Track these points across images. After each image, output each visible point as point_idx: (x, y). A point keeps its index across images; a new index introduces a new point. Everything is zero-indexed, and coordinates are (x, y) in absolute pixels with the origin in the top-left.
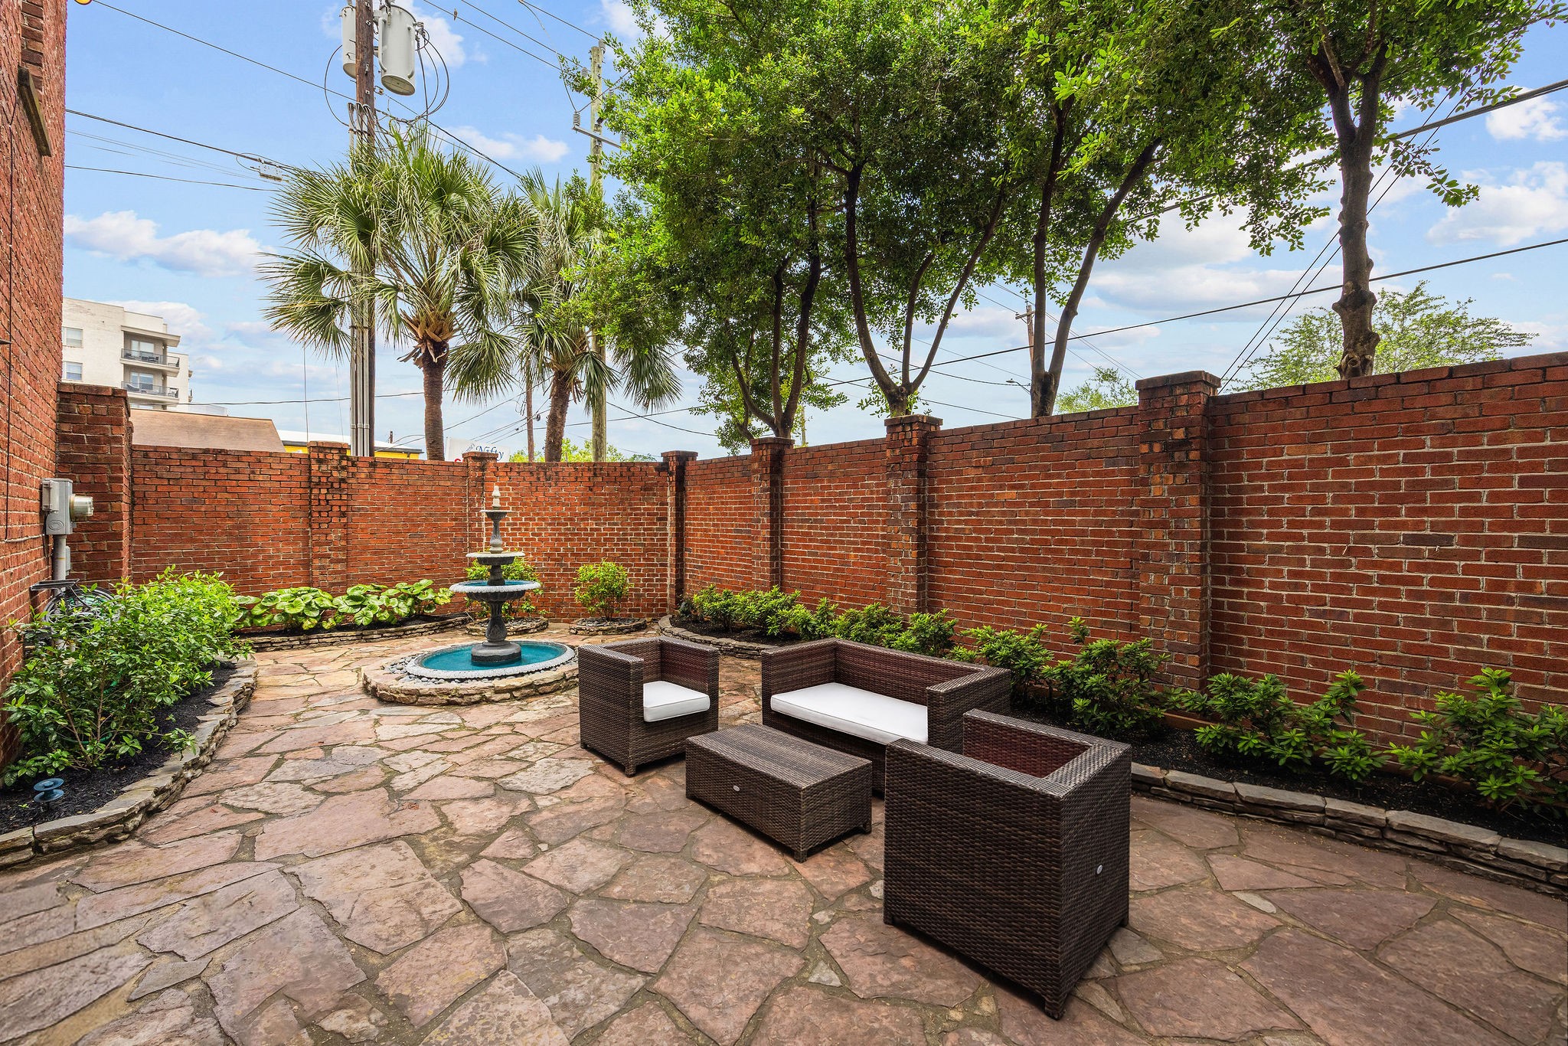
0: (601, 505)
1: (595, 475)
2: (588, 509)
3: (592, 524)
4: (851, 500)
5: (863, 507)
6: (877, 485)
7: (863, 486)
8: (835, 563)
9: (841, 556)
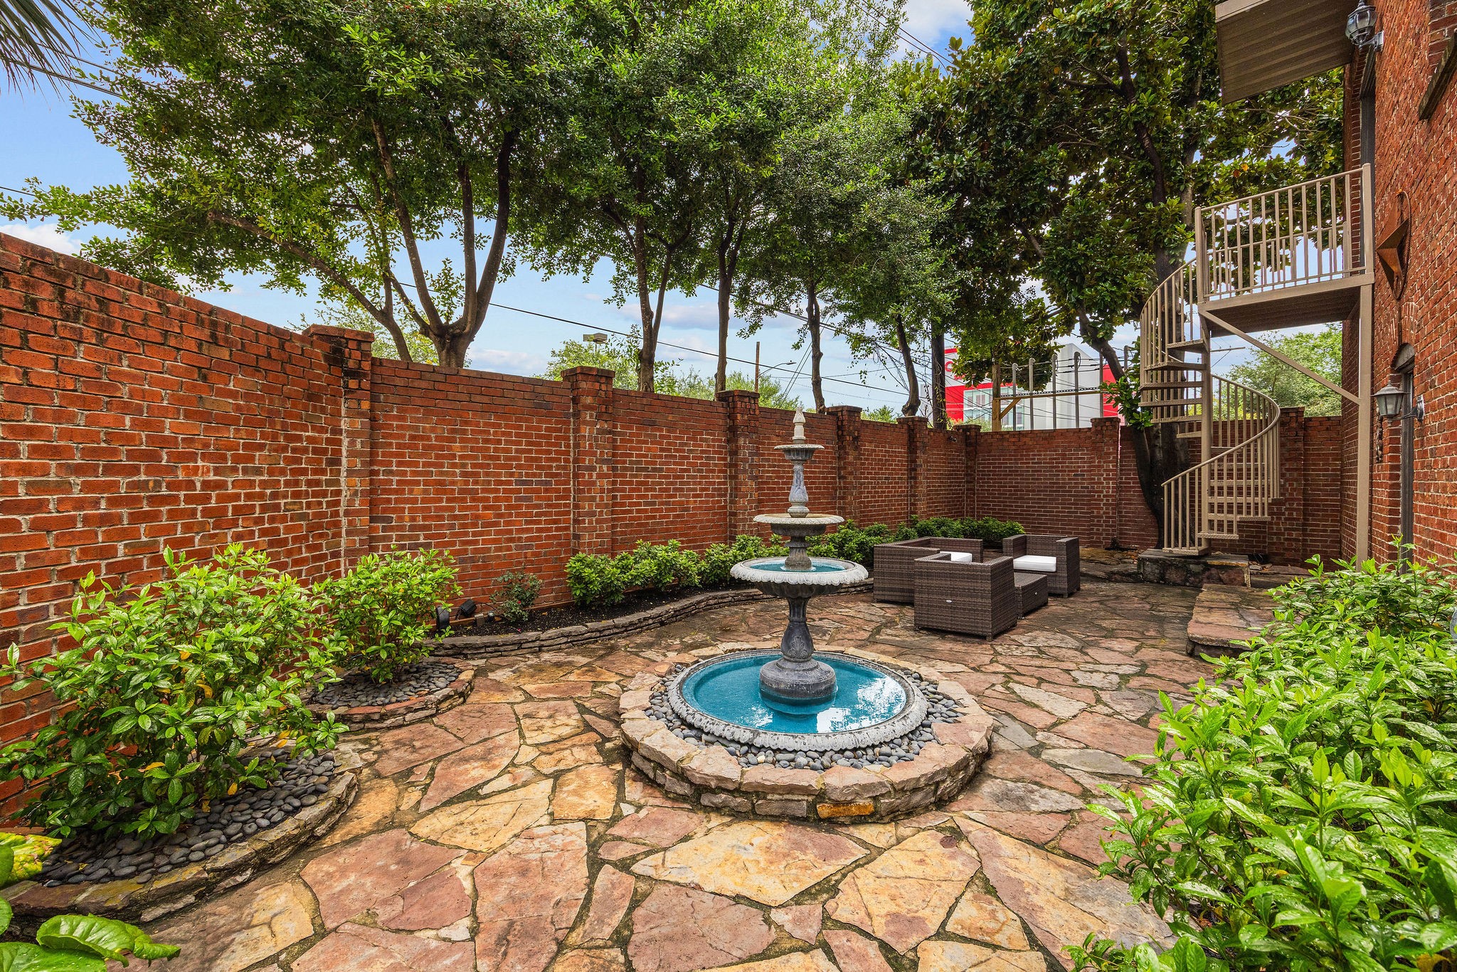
0: (227, 421)
1: (214, 340)
2: (199, 429)
3: (205, 471)
4: (690, 451)
5: (701, 458)
6: (713, 440)
7: (701, 440)
8: (674, 510)
9: (681, 503)
